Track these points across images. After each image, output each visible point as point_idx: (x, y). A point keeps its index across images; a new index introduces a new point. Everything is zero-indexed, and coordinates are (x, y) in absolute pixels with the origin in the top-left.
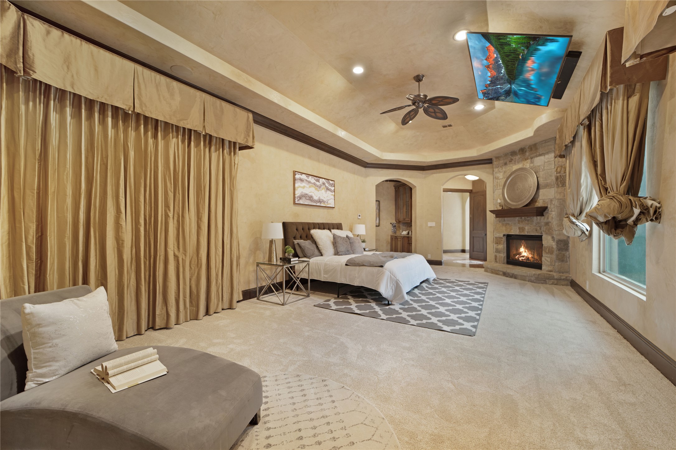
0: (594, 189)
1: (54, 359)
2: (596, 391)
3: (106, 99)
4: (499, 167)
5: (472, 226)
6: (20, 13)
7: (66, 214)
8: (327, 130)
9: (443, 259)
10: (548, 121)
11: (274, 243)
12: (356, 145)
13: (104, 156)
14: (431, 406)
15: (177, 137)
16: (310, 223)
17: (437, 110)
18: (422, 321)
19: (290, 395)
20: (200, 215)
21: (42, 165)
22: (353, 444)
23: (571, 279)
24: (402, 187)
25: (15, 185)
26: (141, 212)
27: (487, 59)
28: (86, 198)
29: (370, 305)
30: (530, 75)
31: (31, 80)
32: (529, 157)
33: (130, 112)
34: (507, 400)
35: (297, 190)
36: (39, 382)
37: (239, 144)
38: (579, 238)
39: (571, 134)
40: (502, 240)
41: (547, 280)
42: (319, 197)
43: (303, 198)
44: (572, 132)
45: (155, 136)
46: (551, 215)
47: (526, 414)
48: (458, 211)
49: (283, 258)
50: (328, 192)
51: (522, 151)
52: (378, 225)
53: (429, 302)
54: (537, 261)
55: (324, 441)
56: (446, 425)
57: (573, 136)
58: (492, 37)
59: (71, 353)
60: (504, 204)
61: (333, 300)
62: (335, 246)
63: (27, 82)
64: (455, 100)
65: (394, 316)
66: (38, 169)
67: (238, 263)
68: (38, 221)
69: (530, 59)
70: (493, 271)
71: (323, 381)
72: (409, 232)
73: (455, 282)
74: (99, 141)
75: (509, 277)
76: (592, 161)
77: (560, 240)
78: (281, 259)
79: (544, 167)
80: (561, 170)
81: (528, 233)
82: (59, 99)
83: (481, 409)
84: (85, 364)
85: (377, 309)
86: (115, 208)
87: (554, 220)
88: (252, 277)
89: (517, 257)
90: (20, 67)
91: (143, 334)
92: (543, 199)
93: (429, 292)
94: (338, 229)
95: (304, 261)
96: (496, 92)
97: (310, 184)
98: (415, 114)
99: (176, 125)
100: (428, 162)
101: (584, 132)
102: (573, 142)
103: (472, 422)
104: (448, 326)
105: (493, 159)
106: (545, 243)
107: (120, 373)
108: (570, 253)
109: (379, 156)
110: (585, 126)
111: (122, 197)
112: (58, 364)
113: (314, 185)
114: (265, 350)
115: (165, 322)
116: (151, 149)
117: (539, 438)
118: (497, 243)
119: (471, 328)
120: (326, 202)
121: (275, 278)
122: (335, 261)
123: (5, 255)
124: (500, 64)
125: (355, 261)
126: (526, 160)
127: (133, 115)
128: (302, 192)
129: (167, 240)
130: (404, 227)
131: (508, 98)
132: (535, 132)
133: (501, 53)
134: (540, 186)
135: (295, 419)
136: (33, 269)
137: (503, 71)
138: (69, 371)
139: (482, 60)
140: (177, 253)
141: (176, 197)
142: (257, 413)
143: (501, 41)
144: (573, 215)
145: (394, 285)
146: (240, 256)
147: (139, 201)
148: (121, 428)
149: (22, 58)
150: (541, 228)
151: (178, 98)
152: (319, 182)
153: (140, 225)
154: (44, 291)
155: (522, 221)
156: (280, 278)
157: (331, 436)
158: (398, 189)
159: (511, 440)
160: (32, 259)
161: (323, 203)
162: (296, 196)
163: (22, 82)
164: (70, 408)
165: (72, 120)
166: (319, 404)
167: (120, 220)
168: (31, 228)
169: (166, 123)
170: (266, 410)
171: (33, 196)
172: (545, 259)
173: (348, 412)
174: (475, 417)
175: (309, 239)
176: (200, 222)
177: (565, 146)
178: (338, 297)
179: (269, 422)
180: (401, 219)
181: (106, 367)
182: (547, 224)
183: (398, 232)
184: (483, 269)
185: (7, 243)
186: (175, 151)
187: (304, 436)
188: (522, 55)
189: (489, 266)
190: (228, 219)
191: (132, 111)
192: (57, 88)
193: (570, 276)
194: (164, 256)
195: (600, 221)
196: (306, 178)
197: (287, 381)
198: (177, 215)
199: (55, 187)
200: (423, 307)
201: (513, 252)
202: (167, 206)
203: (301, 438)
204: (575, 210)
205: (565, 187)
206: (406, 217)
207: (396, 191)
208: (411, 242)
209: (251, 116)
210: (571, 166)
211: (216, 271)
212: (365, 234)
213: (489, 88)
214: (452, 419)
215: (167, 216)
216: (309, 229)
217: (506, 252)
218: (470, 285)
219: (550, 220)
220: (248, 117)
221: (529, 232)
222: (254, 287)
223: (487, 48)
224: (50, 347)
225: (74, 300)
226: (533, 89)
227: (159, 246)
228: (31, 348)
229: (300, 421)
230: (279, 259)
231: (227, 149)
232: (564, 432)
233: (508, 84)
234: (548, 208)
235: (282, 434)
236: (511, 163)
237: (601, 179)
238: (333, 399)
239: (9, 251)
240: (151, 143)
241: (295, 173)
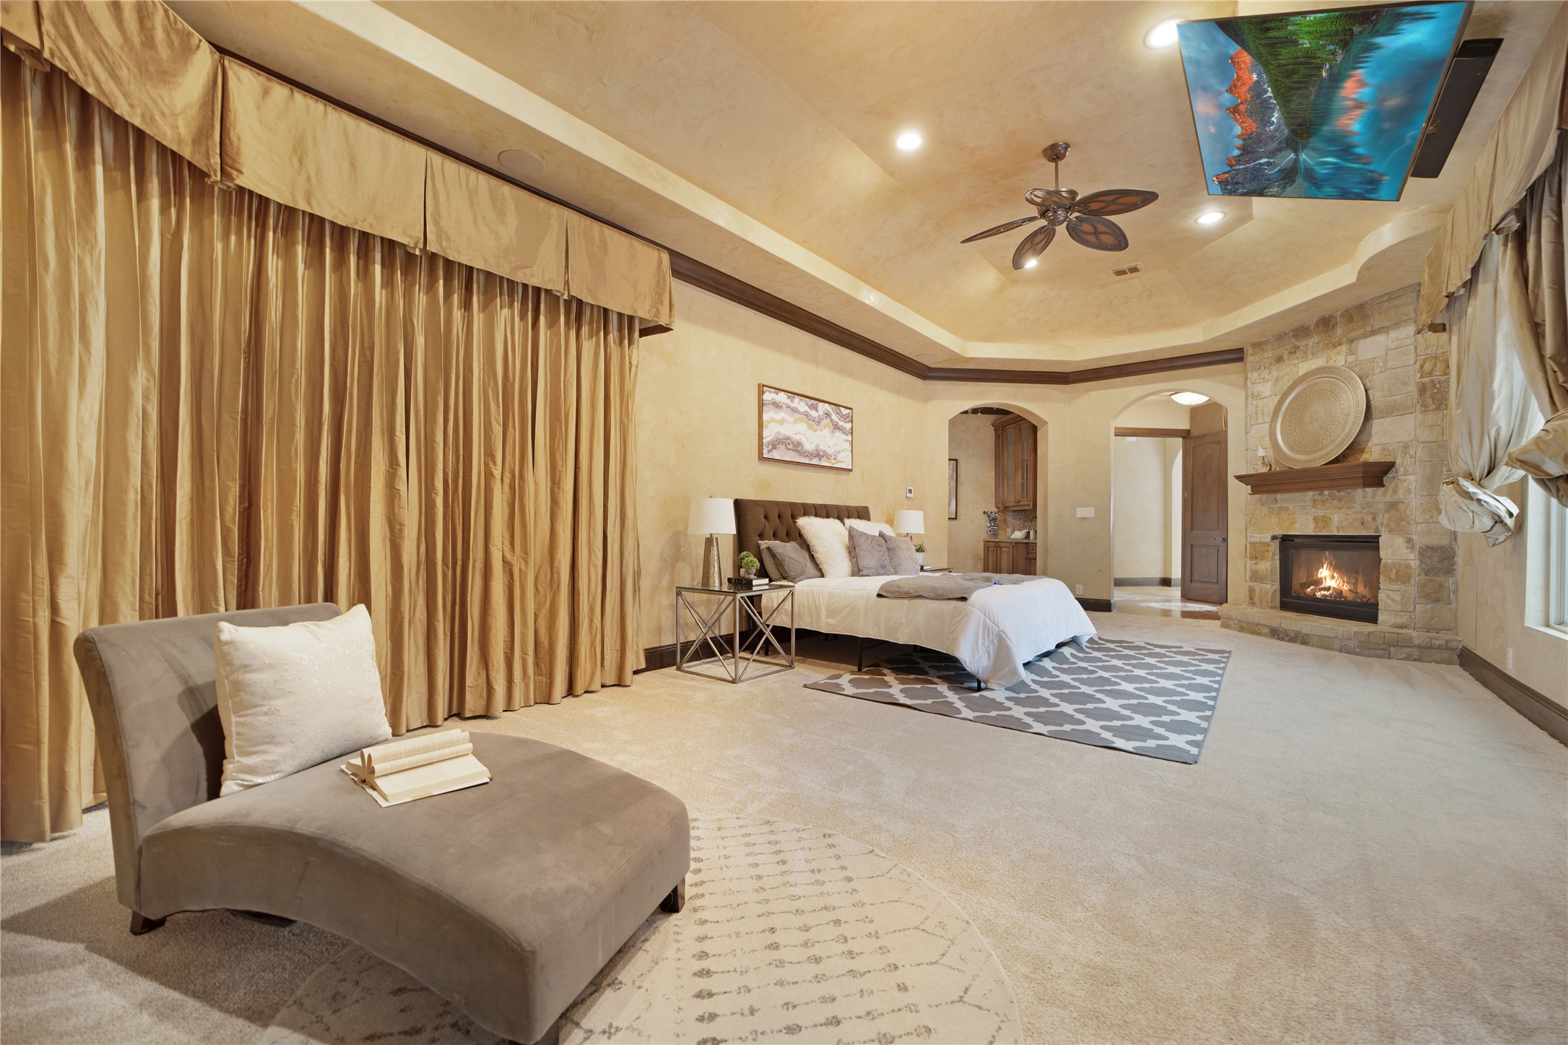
0: (1533, 396)
1: (272, 740)
2: (1540, 906)
3: (371, 225)
4: (1263, 368)
5: (1190, 520)
6: (217, 55)
7: (294, 465)
8: (835, 288)
9: (1115, 599)
10: (1400, 239)
11: (715, 544)
12: (904, 322)
13: (366, 345)
14: (1087, 905)
15: (511, 306)
16: (795, 503)
17: (1101, 228)
18: (1061, 725)
19: (751, 860)
20: (558, 474)
21: (251, 363)
22: (896, 968)
23: (1460, 647)
24: (1014, 425)
25: (203, 403)
26: (437, 464)
27: (1233, 88)
28: (331, 433)
29: (936, 688)
30: (1351, 119)
31: (234, 189)
32: (1345, 339)
33: (417, 252)
34: (1283, 906)
35: (767, 427)
36: (246, 783)
37: (641, 320)
38: (1486, 537)
39: (1467, 262)
40: (1267, 551)
41: (1392, 649)
42: (817, 445)
43: (780, 446)
44: (1467, 257)
45: (467, 305)
46: (1405, 484)
47: (1337, 942)
48: (1154, 483)
49: (735, 579)
50: (838, 434)
51: (1326, 324)
52: (954, 517)
53: (1080, 688)
54: (1365, 600)
55: (828, 957)
56: (1124, 948)
57: (1471, 266)
58: (1245, 28)
59: (303, 731)
60: (1276, 459)
61: (848, 677)
62: (853, 555)
63: (226, 193)
64: (1148, 197)
65: (994, 713)
66: (244, 372)
67: (637, 587)
68: (242, 477)
69: (1351, 76)
70: (1244, 625)
71: (824, 836)
72: (1028, 533)
73: (1144, 648)
74: (357, 314)
75: (1288, 641)
76: (1526, 325)
77: (1428, 547)
78: (729, 580)
79: (1386, 361)
80: (1434, 367)
81: (1338, 531)
82: (284, 229)
83: (1215, 922)
84: (329, 757)
85: (952, 697)
86: (386, 454)
87: (1412, 496)
88: (667, 620)
89: (1309, 590)
90: (215, 164)
91: (439, 726)
92: (1382, 444)
93: (1079, 666)
94: (859, 517)
95: (782, 587)
96: (1256, 173)
97: (795, 413)
98: (1045, 240)
99: (508, 279)
100: (1077, 362)
101: (1505, 252)
102: (1470, 285)
103: (1192, 948)
104: (1128, 740)
105: (1245, 350)
106: (1387, 555)
107: (397, 772)
108: (1457, 580)
109: (957, 350)
110: (1508, 234)
111: (401, 432)
112: (280, 750)
113: (805, 418)
114: (696, 769)
115: (484, 702)
116: (458, 333)
117: (1374, 997)
118: (1256, 558)
119: (1188, 747)
120: (833, 457)
121: (717, 623)
122: (852, 588)
123: (185, 543)
124: (1266, 101)
125: (899, 586)
126: (1335, 346)
127: (423, 258)
128: (778, 433)
129: (490, 526)
130: (1017, 522)
131: (1289, 190)
132: (1360, 272)
133: (1272, 67)
134: (1374, 412)
135: (763, 909)
136: (234, 576)
137: (1275, 117)
138: (300, 769)
139: (1220, 93)
140: (508, 556)
141: (508, 434)
142: (676, 887)
143: (1271, 34)
144: (1470, 477)
145: (993, 643)
146: (640, 571)
147: (434, 441)
148: (399, 872)
149: (218, 146)
150: (1377, 518)
151: (512, 219)
152: (817, 410)
153: (435, 493)
154: (253, 607)
155: (1323, 501)
156: (728, 624)
157: (845, 948)
158: (1003, 430)
159: (1295, 995)
160: (232, 555)
161: (825, 458)
162: (764, 441)
163: (218, 194)
164: (302, 827)
165: (306, 272)
166: (816, 882)
167: (397, 480)
168: (230, 491)
169: (489, 275)
170: (696, 885)
171: (235, 426)
172: (1388, 596)
173: (883, 903)
174: (1200, 936)
175: (794, 540)
176: (556, 490)
177: (1447, 297)
178: (860, 670)
179: (703, 910)
180: (1011, 501)
181: (370, 756)
182: (1393, 506)
183: (1001, 532)
184: (1218, 622)
185: (189, 518)
186: (506, 335)
187: (782, 943)
188: (1328, 67)
189: (1233, 614)
190: (616, 486)
191: (421, 250)
192: (280, 205)
193: (1459, 639)
194: (483, 561)
195: (1549, 475)
196: (788, 401)
197: (744, 831)
198: (510, 473)
199: (274, 409)
200: (1063, 698)
201: (1299, 577)
202: (489, 454)
203: (775, 946)
204: (1475, 462)
205: (1445, 412)
206: (1023, 497)
207: (999, 436)
208: (1034, 555)
209: (666, 257)
210: (1464, 349)
211: (590, 600)
212: (923, 532)
213: (1238, 167)
214: (1138, 936)
215: (489, 475)
216: (794, 517)
217: (1278, 580)
218: (1184, 655)
219: (1401, 495)
220: (660, 260)
221: (1344, 528)
222: (671, 643)
223: (1231, 58)
224: (266, 714)
225: (310, 626)
226: (1358, 158)
227: (474, 539)
228: (232, 714)
229: (773, 913)
230: (725, 581)
231: (615, 333)
232: (1445, 992)
233: (1289, 151)
234: (1397, 465)
235: (733, 936)
236: (1295, 356)
237: (1556, 369)
238: (849, 873)
239: (192, 534)
240: (459, 320)
241: (761, 389)
